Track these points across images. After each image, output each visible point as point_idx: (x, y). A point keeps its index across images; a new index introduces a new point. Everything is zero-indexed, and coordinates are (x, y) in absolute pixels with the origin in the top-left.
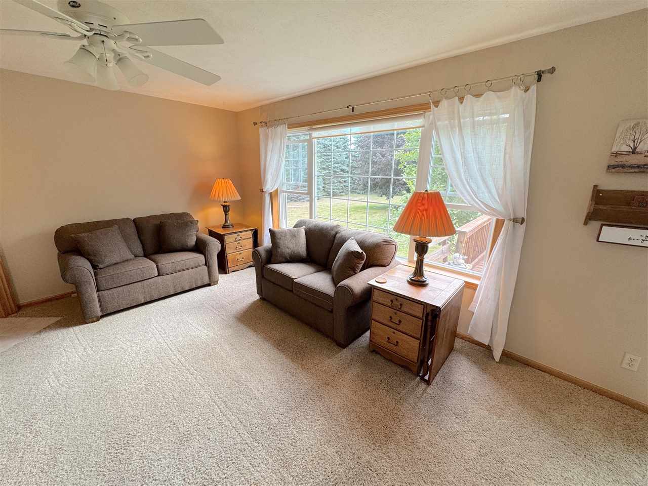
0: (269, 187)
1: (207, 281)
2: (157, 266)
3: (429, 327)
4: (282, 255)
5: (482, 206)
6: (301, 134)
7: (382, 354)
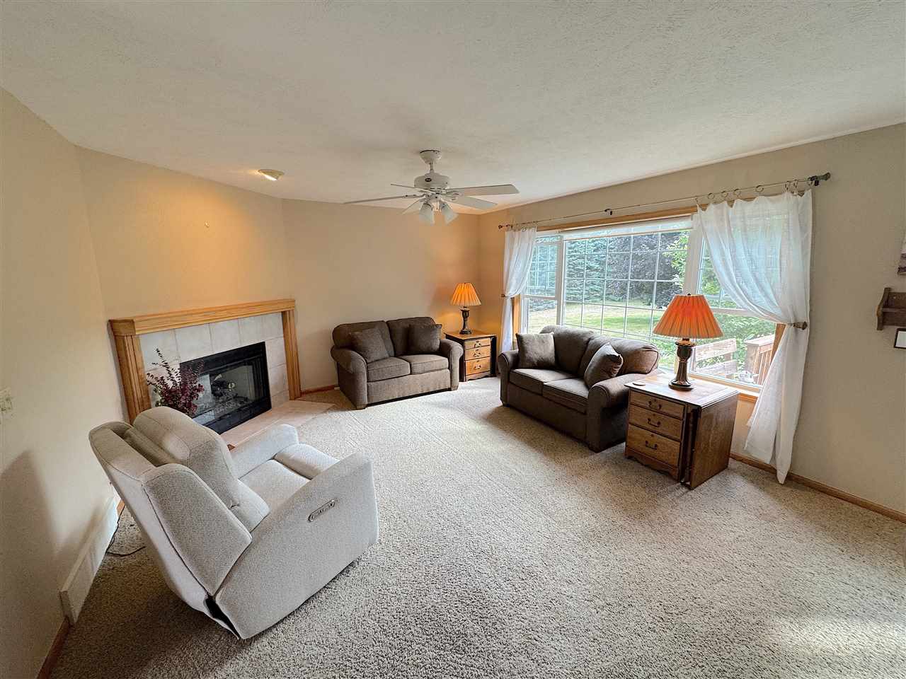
0: (511, 292)
1: (448, 386)
2: (411, 365)
3: (691, 429)
4: (530, 360)
5: (758, 310)
6: (549, 237)
7: (640, 460)
